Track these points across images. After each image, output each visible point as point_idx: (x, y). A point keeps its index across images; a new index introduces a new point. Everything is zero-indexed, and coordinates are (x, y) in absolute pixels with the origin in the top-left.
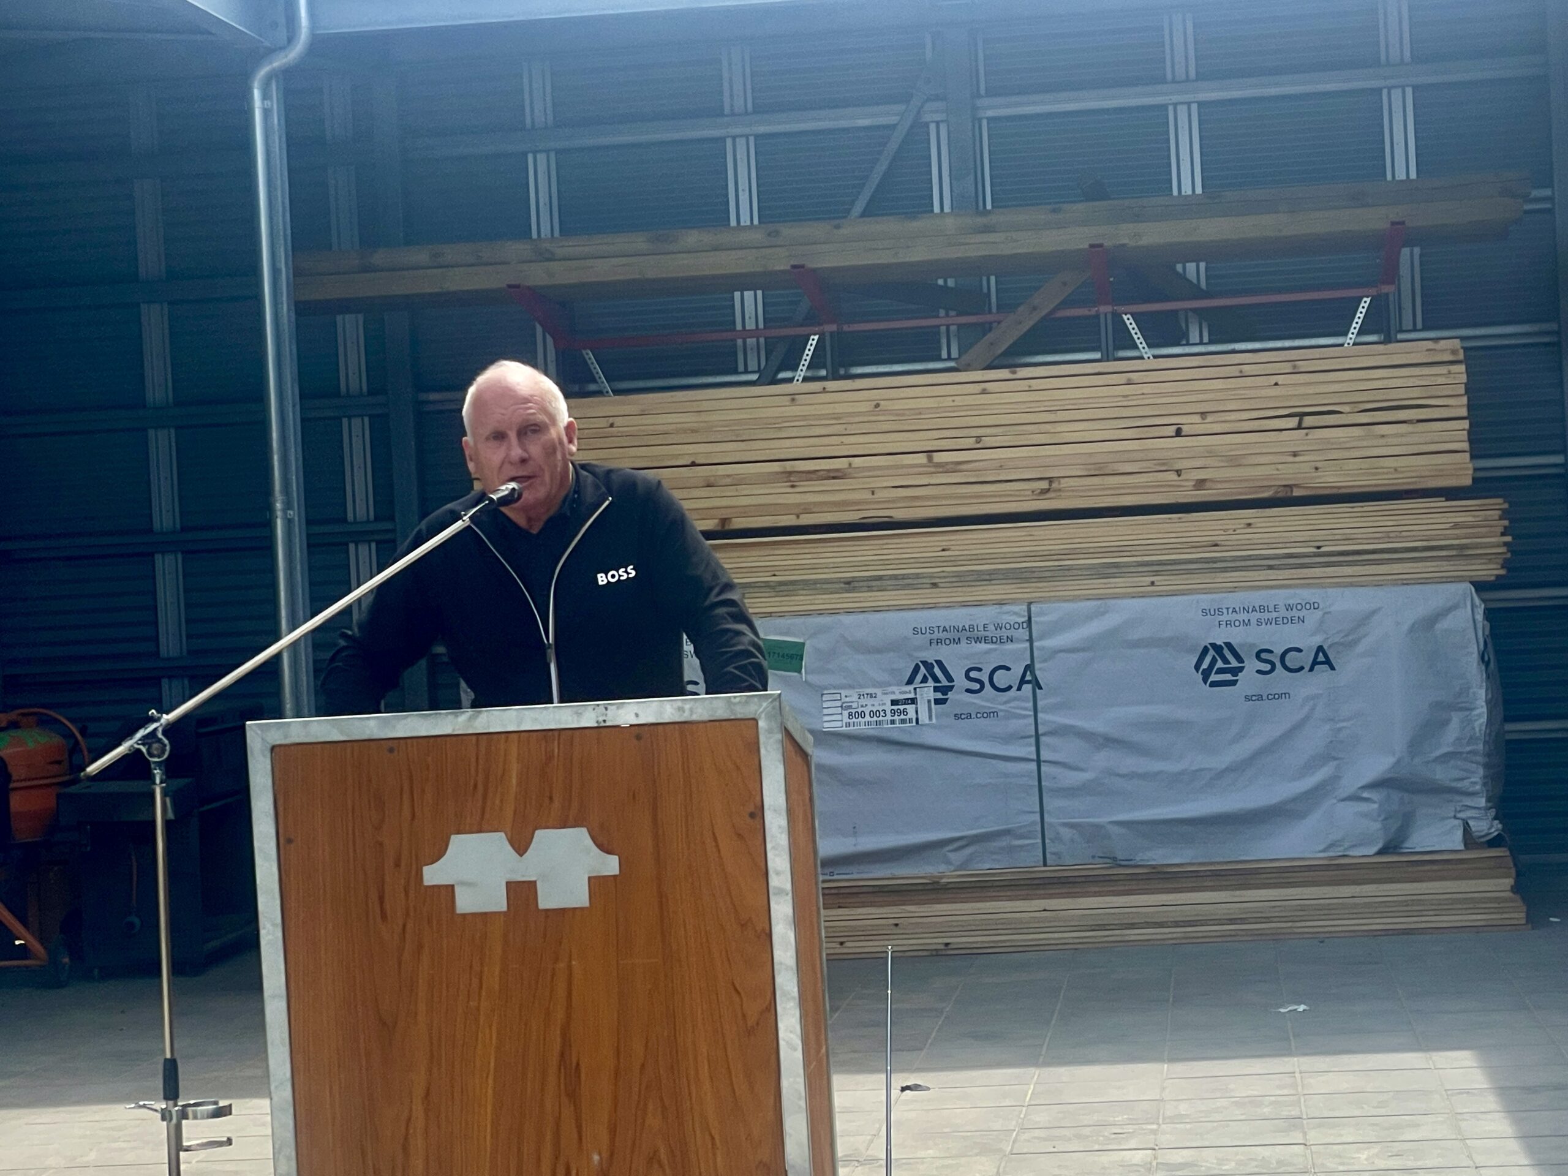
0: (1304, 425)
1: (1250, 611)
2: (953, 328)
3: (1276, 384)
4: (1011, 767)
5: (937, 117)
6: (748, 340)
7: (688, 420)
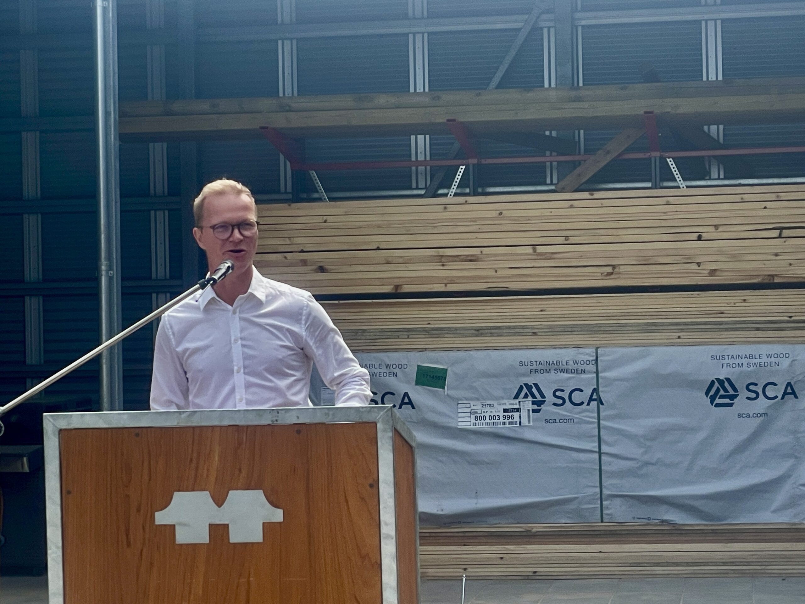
0: (783, 236)
1: (743, 357)
2: (555, 164)
3: (765, 208)
4: (582, 456)
5: (548, 24)
6: (420, 168)
7: (375, 219)
